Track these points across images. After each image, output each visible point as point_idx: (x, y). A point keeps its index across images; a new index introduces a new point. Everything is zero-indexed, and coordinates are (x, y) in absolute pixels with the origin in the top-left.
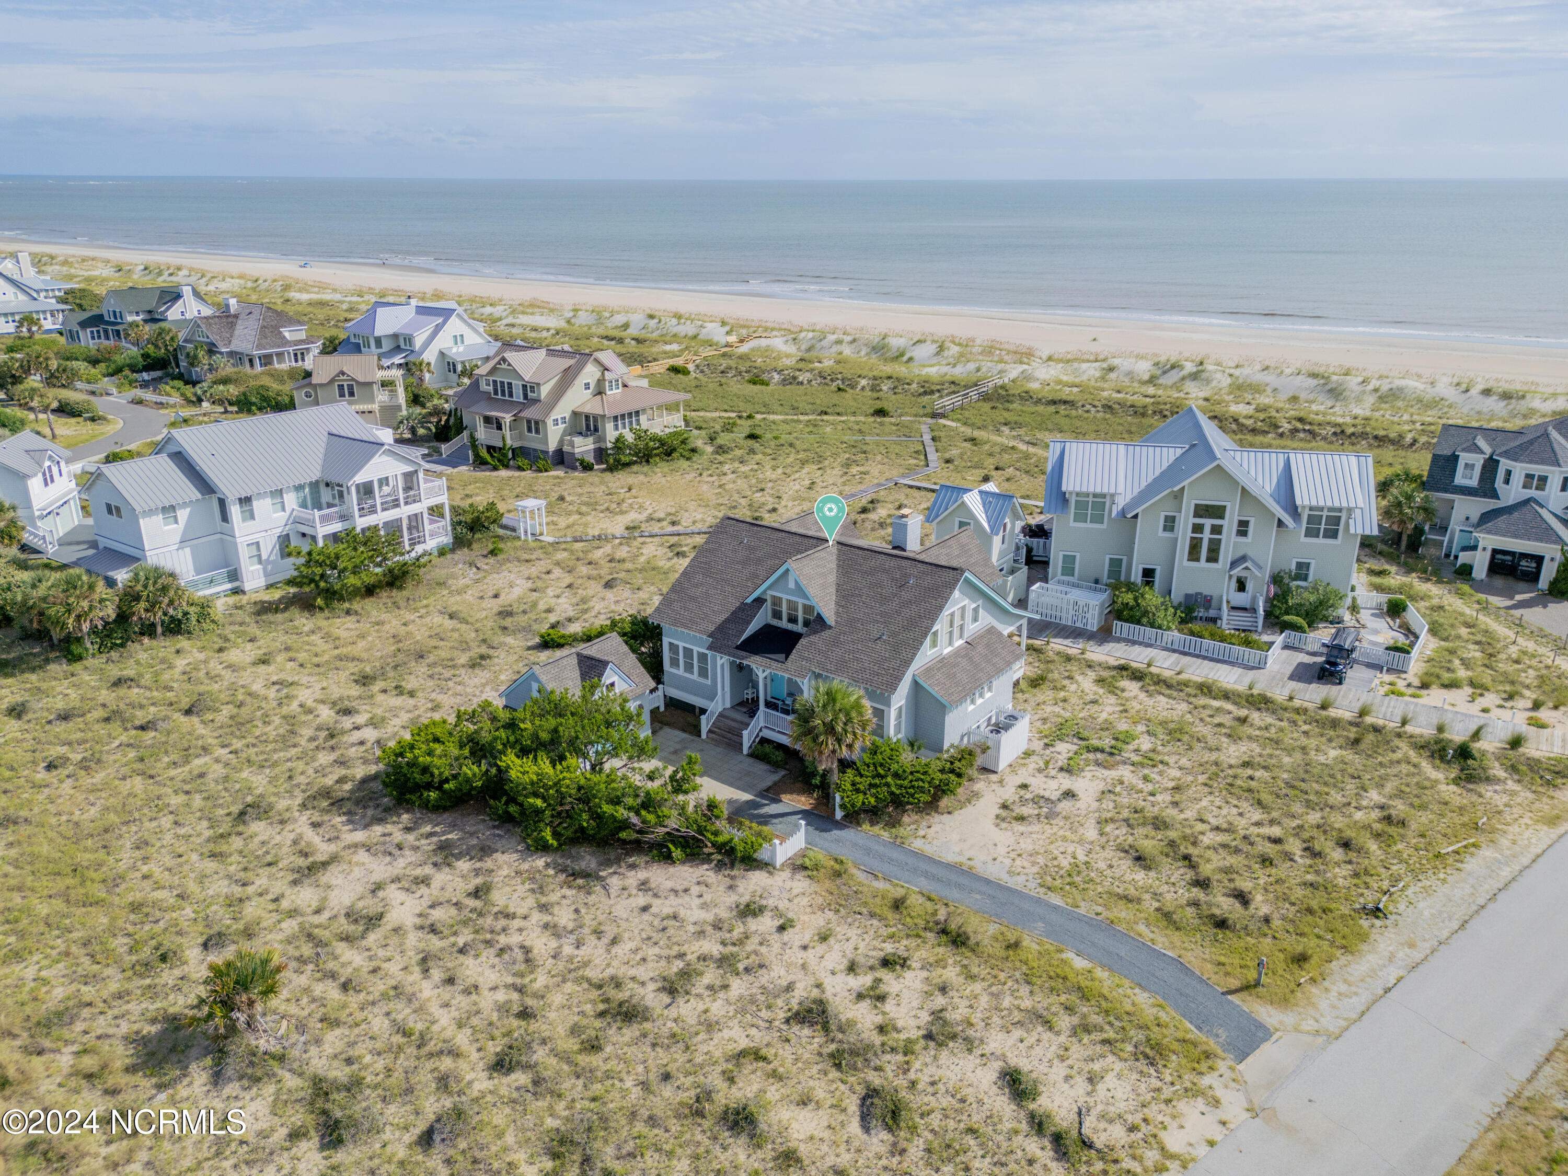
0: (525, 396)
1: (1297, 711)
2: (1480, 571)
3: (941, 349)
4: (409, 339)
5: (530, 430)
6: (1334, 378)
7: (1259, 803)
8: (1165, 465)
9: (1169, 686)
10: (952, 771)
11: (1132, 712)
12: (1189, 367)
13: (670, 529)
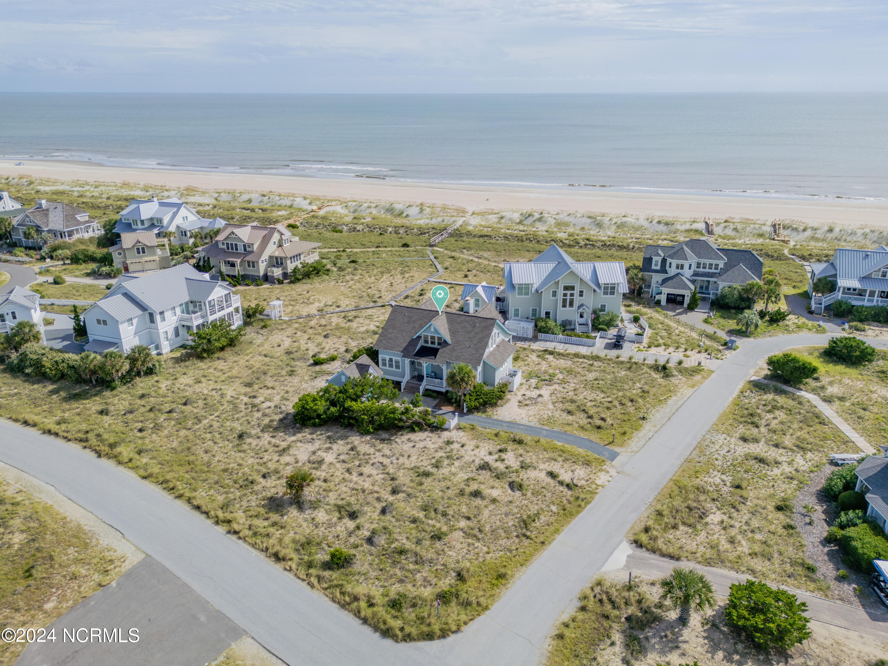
0: (245, 250)
1: (609, 360)
2: (663, 302)
3: (422, 210)
4: (160, 220)
5: (249, 266)
6: (598, 218)
7: (603, 391)
8: (550, 271)
9: (563, 356)
10: (501, 391)
11: (553, 366)
12: (537, 216)
13: (338, 310)
